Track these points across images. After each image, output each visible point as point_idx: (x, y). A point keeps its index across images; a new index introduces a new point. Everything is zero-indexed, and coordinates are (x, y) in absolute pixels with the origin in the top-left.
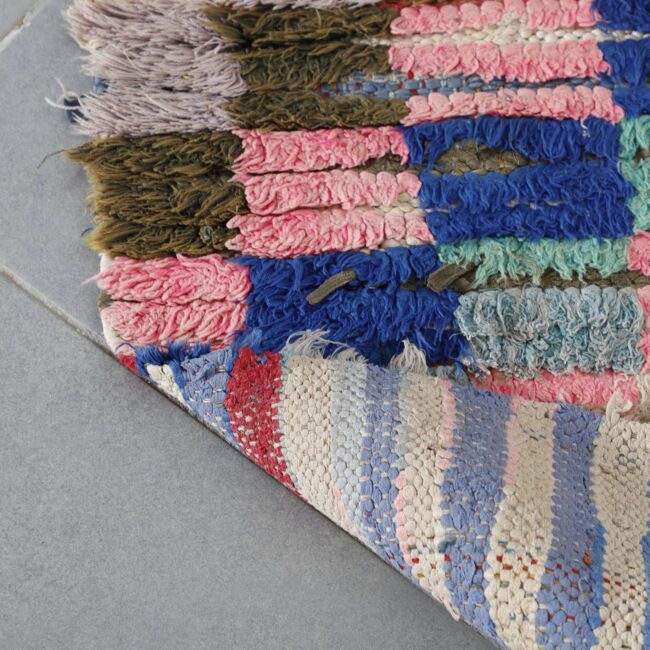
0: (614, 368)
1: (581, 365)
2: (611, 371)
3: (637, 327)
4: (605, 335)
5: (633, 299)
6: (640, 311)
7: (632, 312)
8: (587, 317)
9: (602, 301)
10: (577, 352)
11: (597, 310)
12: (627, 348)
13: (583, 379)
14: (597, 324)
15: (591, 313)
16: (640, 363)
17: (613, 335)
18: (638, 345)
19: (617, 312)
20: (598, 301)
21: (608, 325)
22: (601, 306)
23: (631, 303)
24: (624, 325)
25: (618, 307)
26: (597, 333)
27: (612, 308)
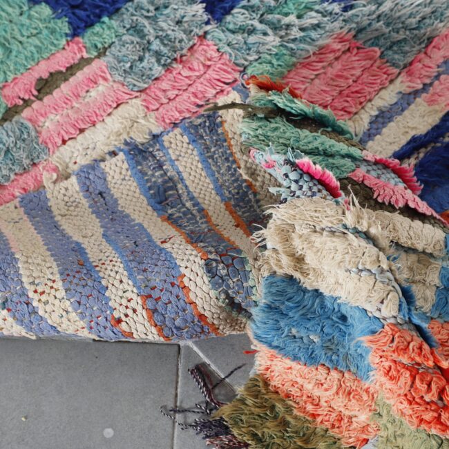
0: (35, 161)
1: (17, 171)
2: (34, 164)
3: (33, 133)
4: (20, 148)
5: (22, 121)
6: (29, 125)
7: (26, 128)
8: (4, 145)
9: (7, 132)
10: (11, 166)
11: (7, 138)
12: (35, 148)
13: (23, 177)
14: (12, 145)
15: (5, 141)
16: (46, 151)
17: (23, 145)
18: (40, 142)
19: (18, 133)
20: (4, 133)
21: (18, 142)
22: (8, 135)
23: (22, 124)
24: (26, 137)
25: (17, 130)
26: (14, 150)
27: (14, 132)
